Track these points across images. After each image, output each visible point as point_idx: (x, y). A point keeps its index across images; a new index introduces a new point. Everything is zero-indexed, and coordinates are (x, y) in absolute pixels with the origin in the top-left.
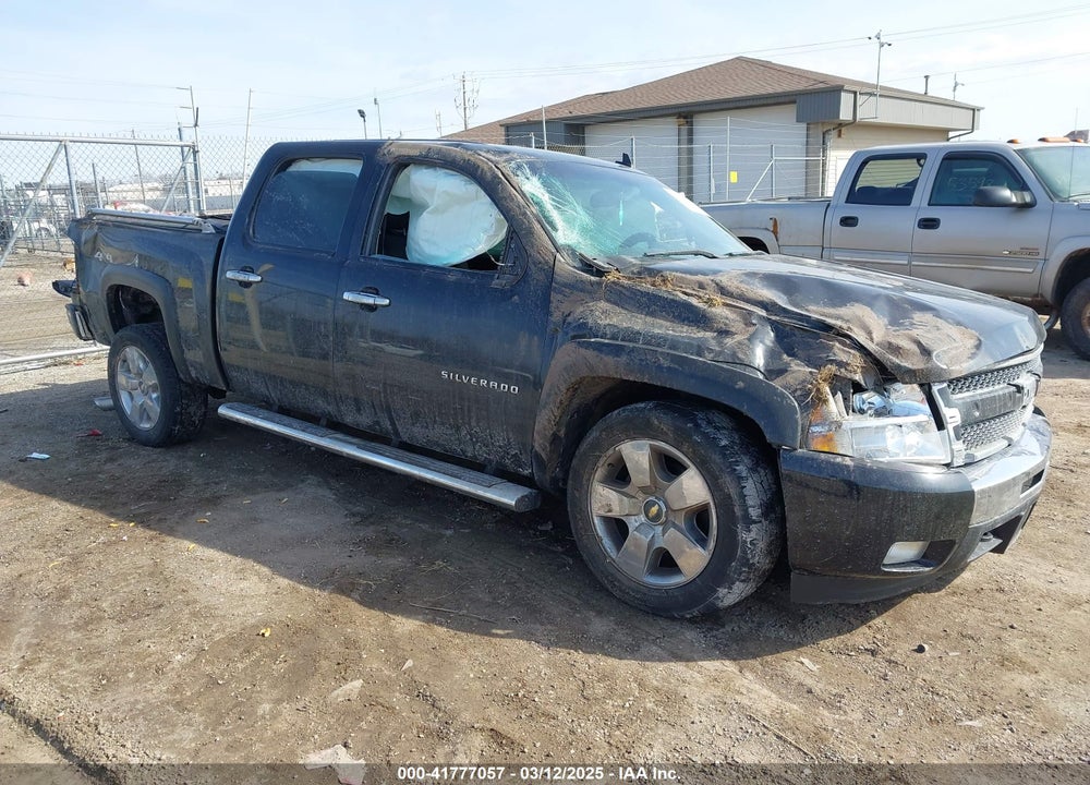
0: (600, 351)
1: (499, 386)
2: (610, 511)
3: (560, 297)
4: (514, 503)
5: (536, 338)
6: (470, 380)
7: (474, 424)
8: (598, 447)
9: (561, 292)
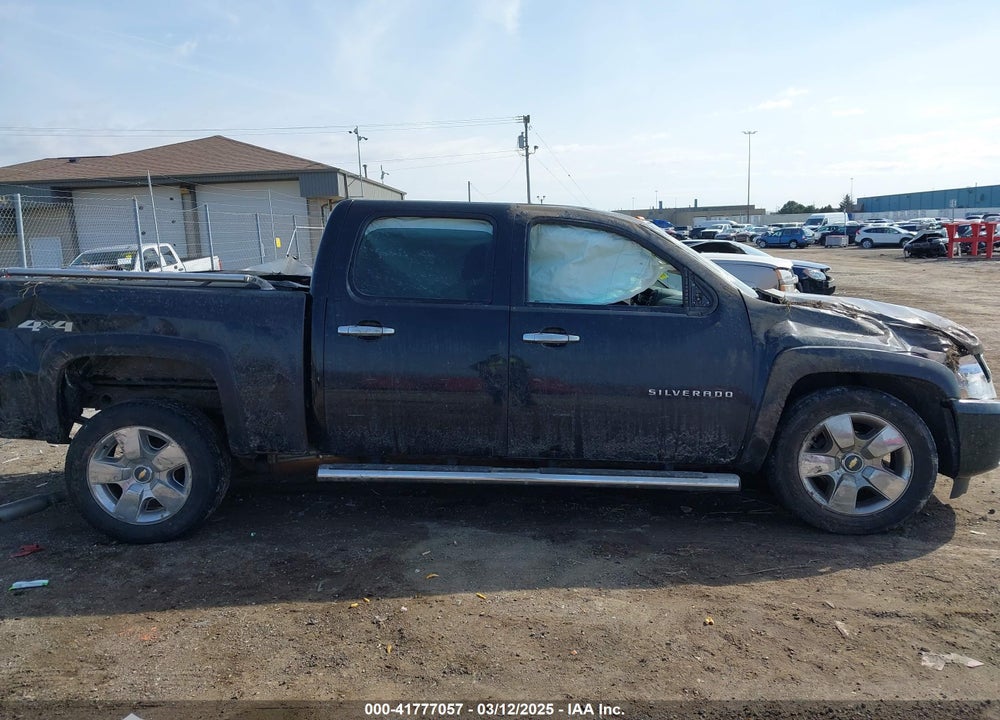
0: (818, 354)
1: (713, 394)
2: (820, 471)
3: (757, 319)
4: (737, 485)
5: (745, 352)
6: (681, 392)
7: (683, 428)
8: (806, 426)
9: (758, 317)
